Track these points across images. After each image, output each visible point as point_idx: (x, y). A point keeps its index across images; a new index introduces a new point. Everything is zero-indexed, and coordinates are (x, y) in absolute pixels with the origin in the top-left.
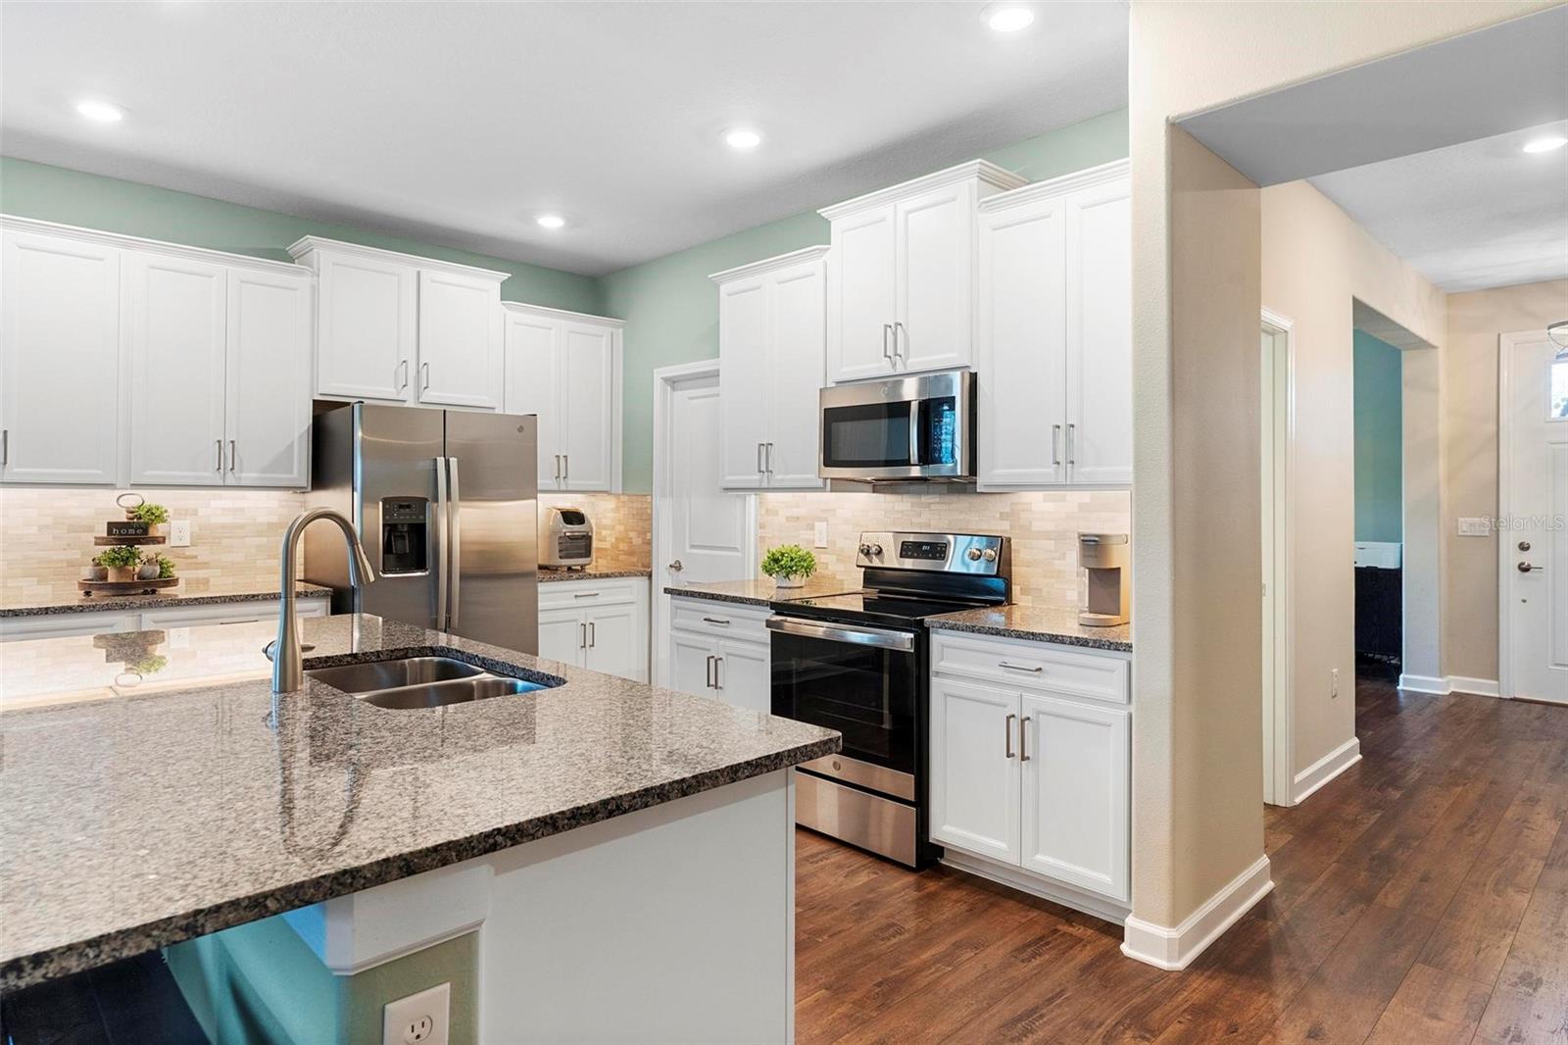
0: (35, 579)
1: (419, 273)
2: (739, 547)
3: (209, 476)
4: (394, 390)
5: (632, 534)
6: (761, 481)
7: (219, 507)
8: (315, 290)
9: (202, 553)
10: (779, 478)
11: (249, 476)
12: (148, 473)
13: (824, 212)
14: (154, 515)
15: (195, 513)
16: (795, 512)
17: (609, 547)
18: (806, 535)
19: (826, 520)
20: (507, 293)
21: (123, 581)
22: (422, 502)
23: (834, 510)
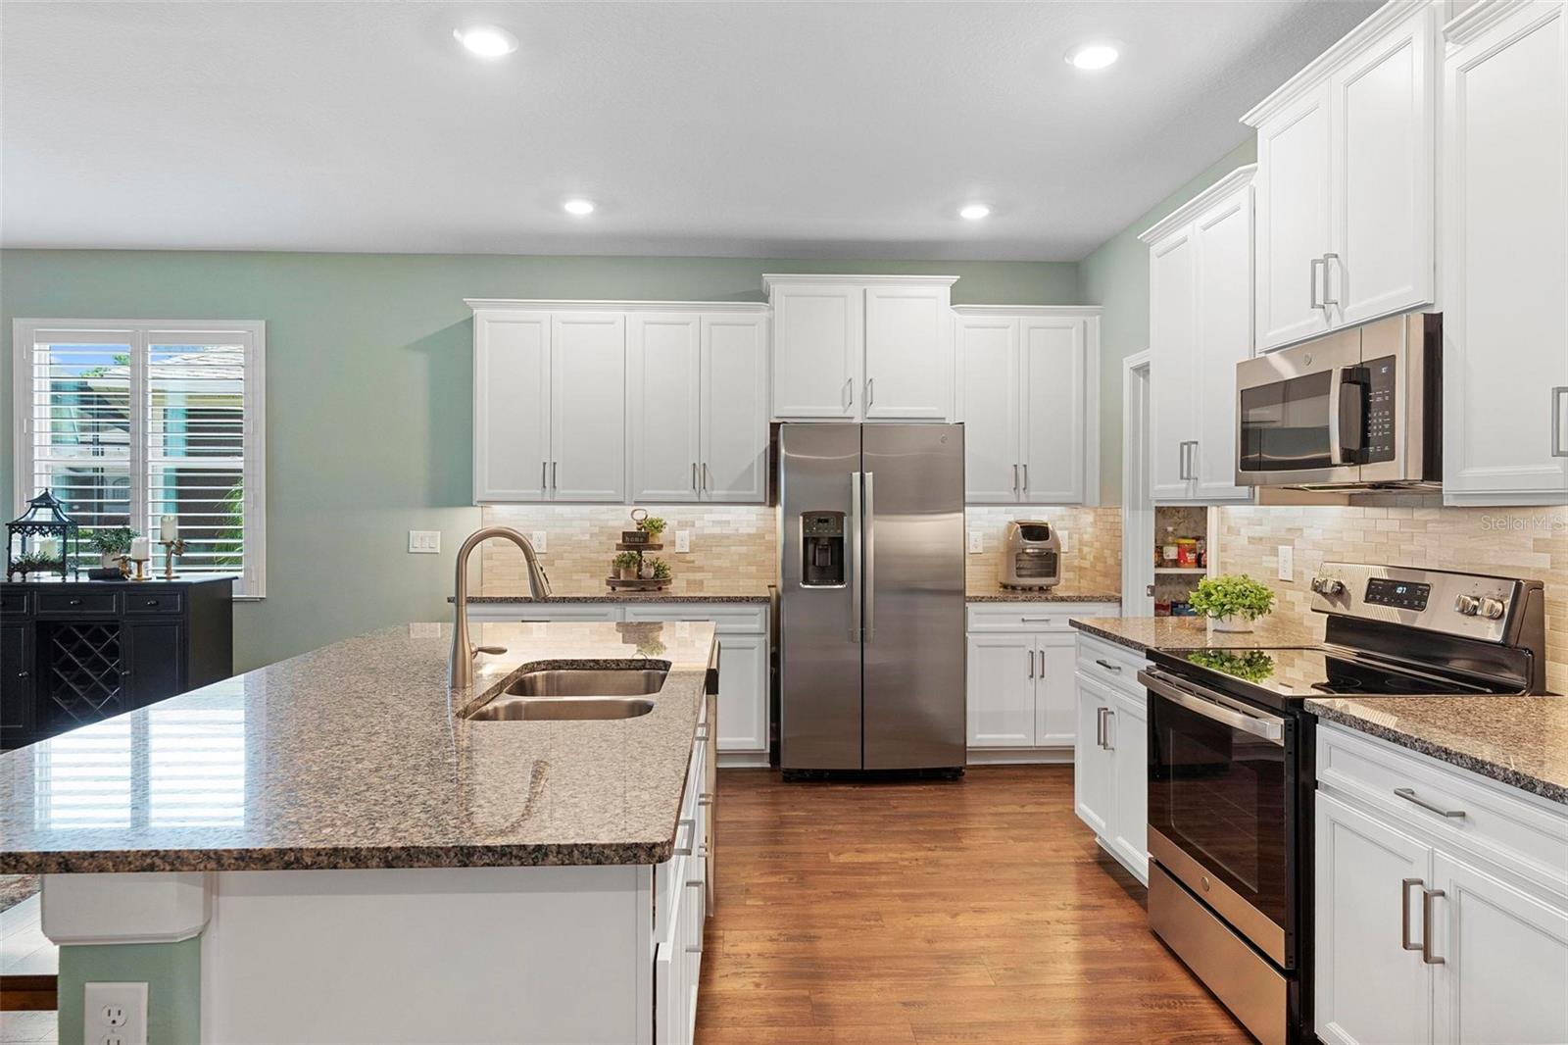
0: (588, 574)
1: (865, 291)
3: (687, 493)
4: (841, 408)
6: (1187, 490)
7: (712, 520)
8: (770, 322)
9: (698, 559)
11: (718, 494)
12: (645, 492)
13: (1248, 118)
14: (656, 526)
15: (693, 525)
16: (1258, 531)
17: (1088, 566)
18: (1268, 562)
19: (1291, 542)
20: (957, 297)
21: (629, 579)
22: (840, 516)
23: (1301, 530)
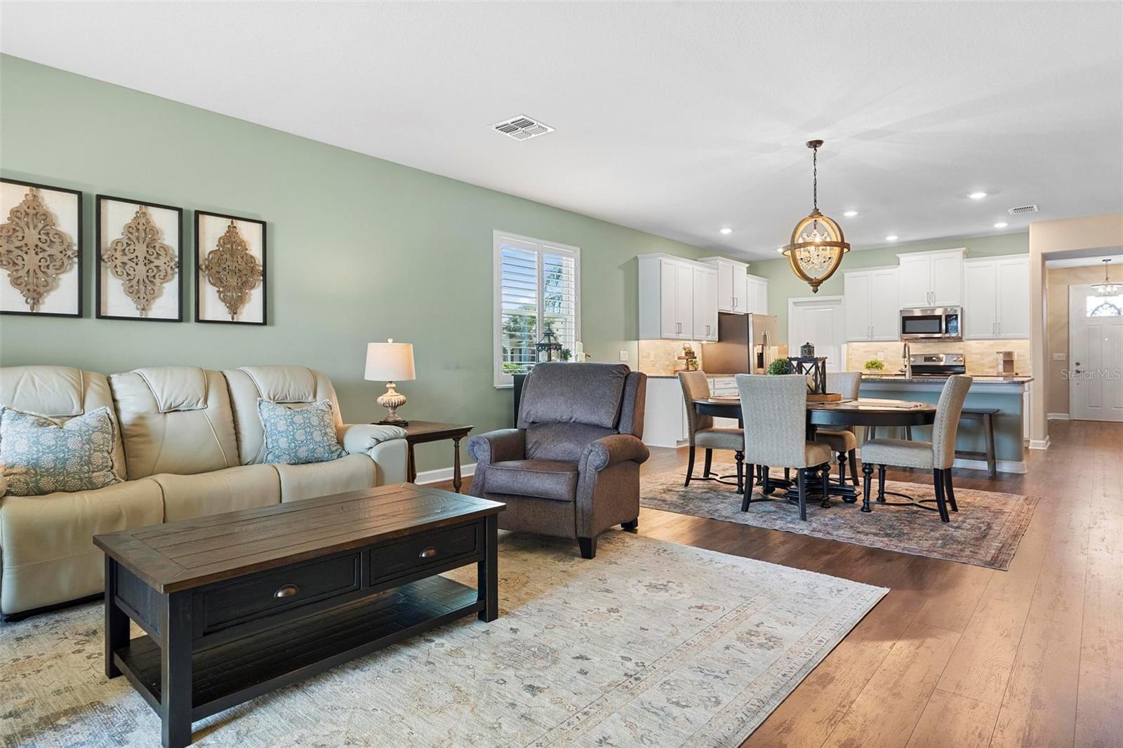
1: (733, 266)
2: (833, 363)
4: (730, 309)
6: (868, 339)
8: (718, 274)
10: (876, 338)
13: (898, 255)
16: (867, 349)
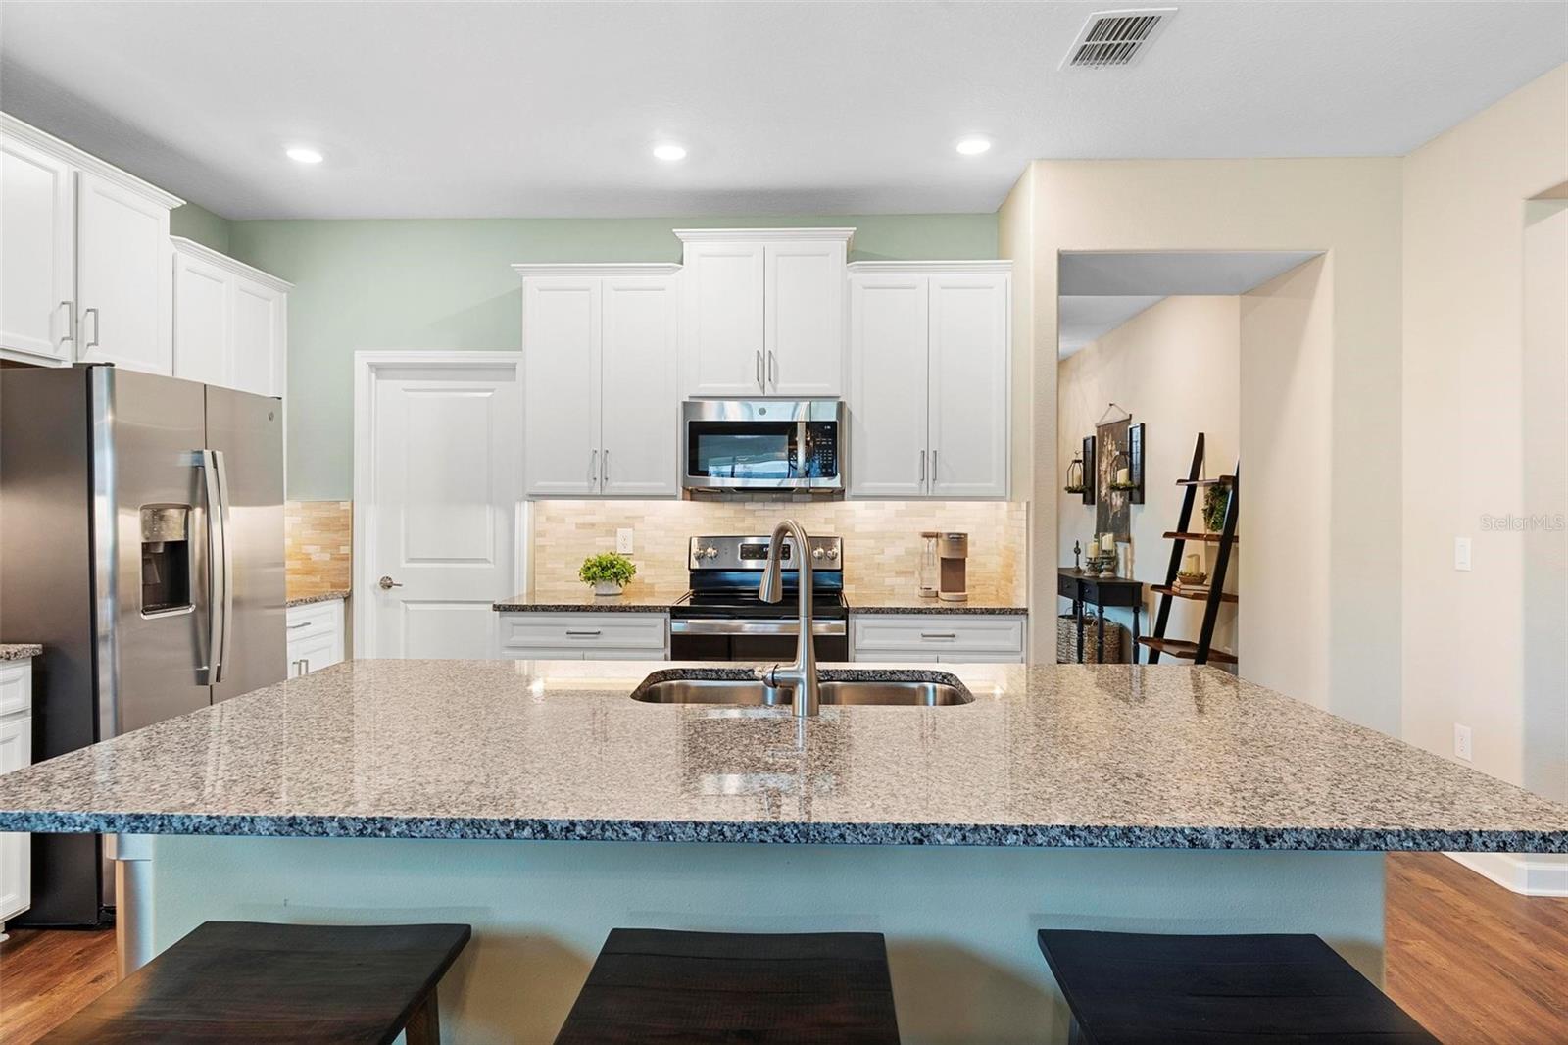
1: (77, 174)
2: (492, 560)
4: (50, 344)
5: (311, 549)
6: (590, 488)
10: (614, 486)
13: (680, 233)
16: (589, 519)
18: (603, 541)
19: (632, 527)
20: (177, 226)
22: (183, 512)
23: (643, 517)
